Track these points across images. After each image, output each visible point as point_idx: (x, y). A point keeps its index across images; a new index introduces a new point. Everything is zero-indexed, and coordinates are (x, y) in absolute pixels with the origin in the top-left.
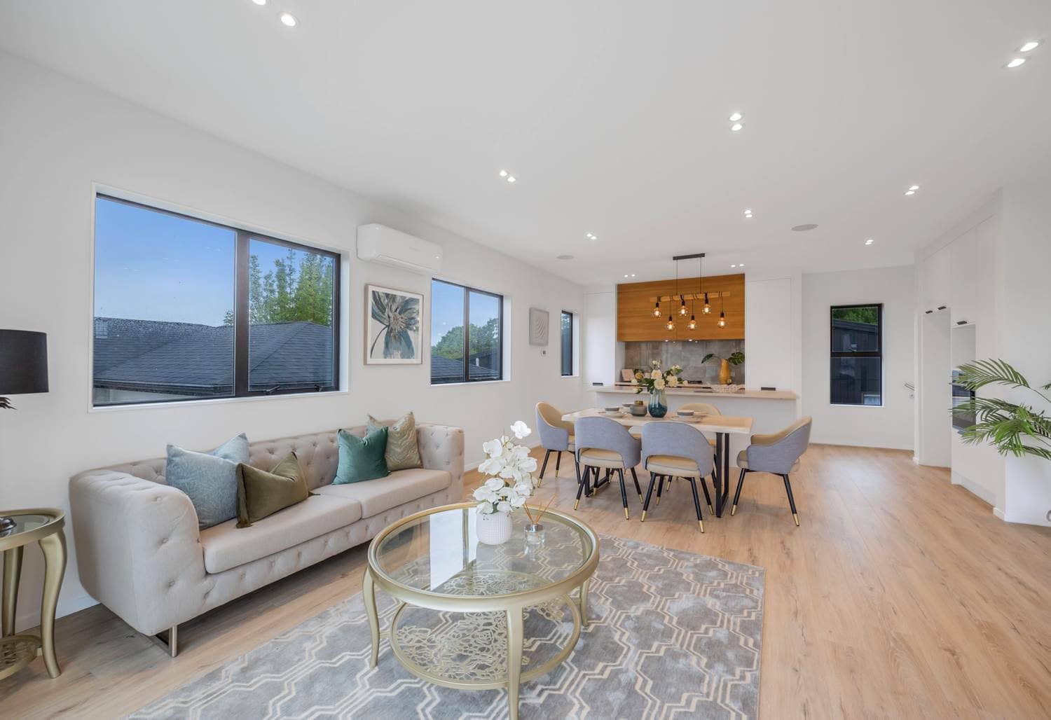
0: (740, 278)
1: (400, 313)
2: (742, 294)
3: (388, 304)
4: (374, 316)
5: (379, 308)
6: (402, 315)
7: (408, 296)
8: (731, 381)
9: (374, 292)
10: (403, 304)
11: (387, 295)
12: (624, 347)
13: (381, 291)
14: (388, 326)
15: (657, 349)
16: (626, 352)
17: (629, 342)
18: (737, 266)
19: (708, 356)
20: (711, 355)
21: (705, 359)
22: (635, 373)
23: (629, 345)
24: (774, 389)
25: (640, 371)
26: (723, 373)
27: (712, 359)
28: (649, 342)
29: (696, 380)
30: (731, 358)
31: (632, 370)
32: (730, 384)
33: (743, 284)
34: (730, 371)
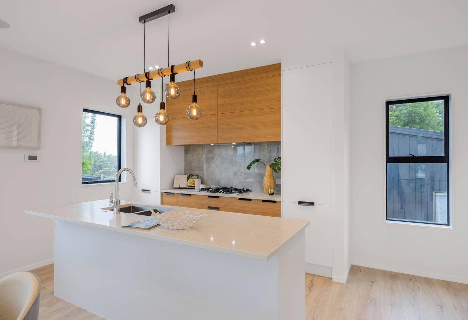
8: (272, 191)
12: (183, 152)
16: (185, 157)
17: (185, 146)
18: (258, 43)
19: (254, 162)
20: (258, 160)
21: (251, 165)
22: (188, 178)
23: (188, 149)
24: (312, 204)
25: (194, 177)
26: (267, 181)
27: (258, 164)
28: (202, 146)
29: (245, 188)
30: (273, 164)
31: (187, 175)
32: (272, 194)
33: (280, 75)
34: (274, 179)
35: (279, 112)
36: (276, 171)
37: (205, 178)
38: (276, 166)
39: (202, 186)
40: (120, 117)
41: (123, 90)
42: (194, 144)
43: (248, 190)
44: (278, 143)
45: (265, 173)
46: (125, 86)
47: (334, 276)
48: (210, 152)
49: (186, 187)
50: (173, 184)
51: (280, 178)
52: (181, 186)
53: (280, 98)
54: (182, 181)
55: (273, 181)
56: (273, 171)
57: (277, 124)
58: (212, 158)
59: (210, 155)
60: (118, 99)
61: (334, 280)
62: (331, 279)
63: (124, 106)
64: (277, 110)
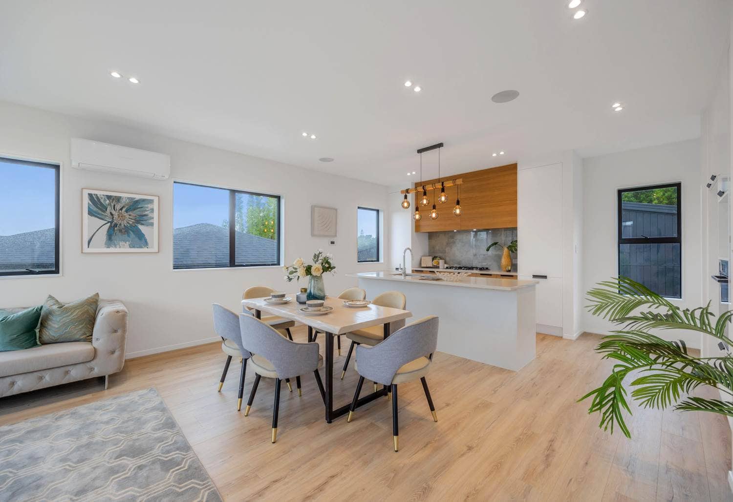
0: (512, 169)
1: (127, 211)
2: (514, 183)
3: (109, 204)
4: (91, 213)
5: (97, 207)
6: (130, 213)
7: (138, 197)
8: (510, 268)
9: (90, 195)
10: (131, 204)
11: (109, 197)
12: (427, 238)
13: (100, 193)
14: (111, 223)
15: (453, 238)
16: (429, 241)
17: (429, 233)
18: (498, 154)
19: (493, 245)
20: (496, 244)
21: (490, 247)
22: (433, 260)
23: (431, 235)
24: (545, 277)
25: (438, 258)
26: (504, 261)
27: (496, 247)
28: (445, 233)
29: (485, 267)
30: (510, 246)
31: (431, 257)
32: (509, 271)
33: (516, 173)
34: (511, 259)
35: (516, 203)
36: (513, 252)
37: (448, 259)
38: (513, 248)
39: (446, 266)
40: (378, 211)
41: (406, 197)
42: (437, 231)
43: (487, 269)
44: (515, 229)
45: (503, 254)
46: (407, 194)
47: (565, 334)
48: (452, 237)
49: (431, 266)
50: (420, 264)
51: (516, 258)
52: (428, 266)
53: (516, 192)
54: (427, 261)
55: (510, 260)
56: (510, 252)
57: (514, 213)
58: (454, 243)
59: (452, 240)
60: (403, 203)
61: (564, 337)
62: (562, 337)
63: (407, 208)
64: (514, 202)
